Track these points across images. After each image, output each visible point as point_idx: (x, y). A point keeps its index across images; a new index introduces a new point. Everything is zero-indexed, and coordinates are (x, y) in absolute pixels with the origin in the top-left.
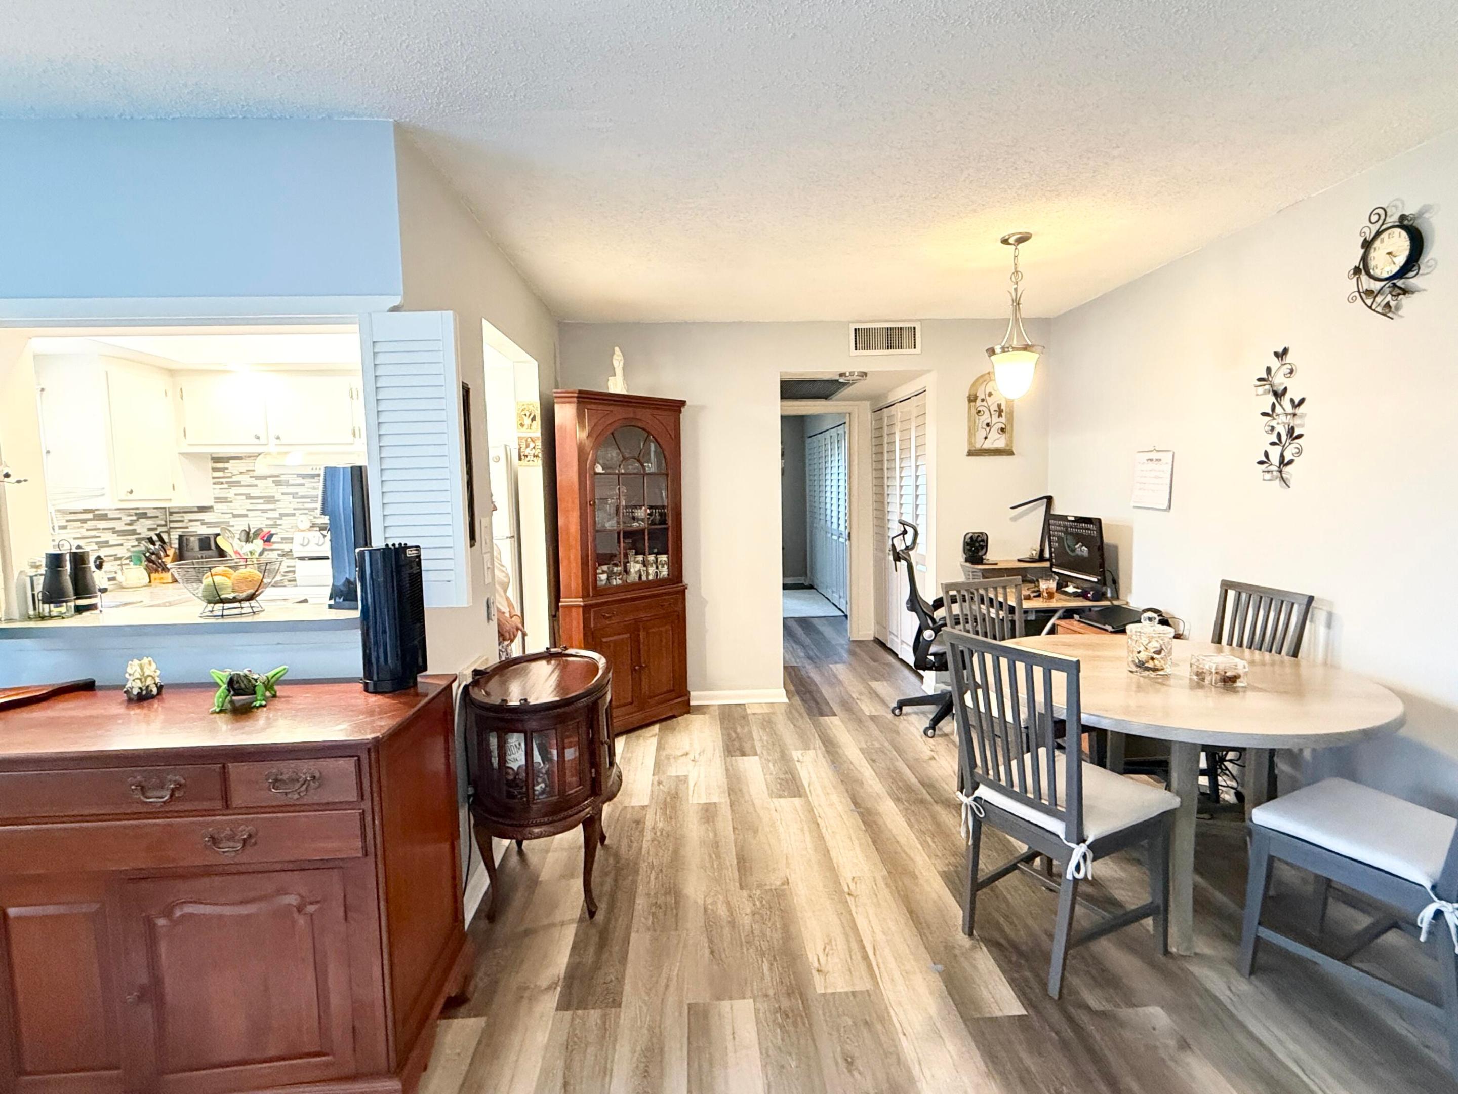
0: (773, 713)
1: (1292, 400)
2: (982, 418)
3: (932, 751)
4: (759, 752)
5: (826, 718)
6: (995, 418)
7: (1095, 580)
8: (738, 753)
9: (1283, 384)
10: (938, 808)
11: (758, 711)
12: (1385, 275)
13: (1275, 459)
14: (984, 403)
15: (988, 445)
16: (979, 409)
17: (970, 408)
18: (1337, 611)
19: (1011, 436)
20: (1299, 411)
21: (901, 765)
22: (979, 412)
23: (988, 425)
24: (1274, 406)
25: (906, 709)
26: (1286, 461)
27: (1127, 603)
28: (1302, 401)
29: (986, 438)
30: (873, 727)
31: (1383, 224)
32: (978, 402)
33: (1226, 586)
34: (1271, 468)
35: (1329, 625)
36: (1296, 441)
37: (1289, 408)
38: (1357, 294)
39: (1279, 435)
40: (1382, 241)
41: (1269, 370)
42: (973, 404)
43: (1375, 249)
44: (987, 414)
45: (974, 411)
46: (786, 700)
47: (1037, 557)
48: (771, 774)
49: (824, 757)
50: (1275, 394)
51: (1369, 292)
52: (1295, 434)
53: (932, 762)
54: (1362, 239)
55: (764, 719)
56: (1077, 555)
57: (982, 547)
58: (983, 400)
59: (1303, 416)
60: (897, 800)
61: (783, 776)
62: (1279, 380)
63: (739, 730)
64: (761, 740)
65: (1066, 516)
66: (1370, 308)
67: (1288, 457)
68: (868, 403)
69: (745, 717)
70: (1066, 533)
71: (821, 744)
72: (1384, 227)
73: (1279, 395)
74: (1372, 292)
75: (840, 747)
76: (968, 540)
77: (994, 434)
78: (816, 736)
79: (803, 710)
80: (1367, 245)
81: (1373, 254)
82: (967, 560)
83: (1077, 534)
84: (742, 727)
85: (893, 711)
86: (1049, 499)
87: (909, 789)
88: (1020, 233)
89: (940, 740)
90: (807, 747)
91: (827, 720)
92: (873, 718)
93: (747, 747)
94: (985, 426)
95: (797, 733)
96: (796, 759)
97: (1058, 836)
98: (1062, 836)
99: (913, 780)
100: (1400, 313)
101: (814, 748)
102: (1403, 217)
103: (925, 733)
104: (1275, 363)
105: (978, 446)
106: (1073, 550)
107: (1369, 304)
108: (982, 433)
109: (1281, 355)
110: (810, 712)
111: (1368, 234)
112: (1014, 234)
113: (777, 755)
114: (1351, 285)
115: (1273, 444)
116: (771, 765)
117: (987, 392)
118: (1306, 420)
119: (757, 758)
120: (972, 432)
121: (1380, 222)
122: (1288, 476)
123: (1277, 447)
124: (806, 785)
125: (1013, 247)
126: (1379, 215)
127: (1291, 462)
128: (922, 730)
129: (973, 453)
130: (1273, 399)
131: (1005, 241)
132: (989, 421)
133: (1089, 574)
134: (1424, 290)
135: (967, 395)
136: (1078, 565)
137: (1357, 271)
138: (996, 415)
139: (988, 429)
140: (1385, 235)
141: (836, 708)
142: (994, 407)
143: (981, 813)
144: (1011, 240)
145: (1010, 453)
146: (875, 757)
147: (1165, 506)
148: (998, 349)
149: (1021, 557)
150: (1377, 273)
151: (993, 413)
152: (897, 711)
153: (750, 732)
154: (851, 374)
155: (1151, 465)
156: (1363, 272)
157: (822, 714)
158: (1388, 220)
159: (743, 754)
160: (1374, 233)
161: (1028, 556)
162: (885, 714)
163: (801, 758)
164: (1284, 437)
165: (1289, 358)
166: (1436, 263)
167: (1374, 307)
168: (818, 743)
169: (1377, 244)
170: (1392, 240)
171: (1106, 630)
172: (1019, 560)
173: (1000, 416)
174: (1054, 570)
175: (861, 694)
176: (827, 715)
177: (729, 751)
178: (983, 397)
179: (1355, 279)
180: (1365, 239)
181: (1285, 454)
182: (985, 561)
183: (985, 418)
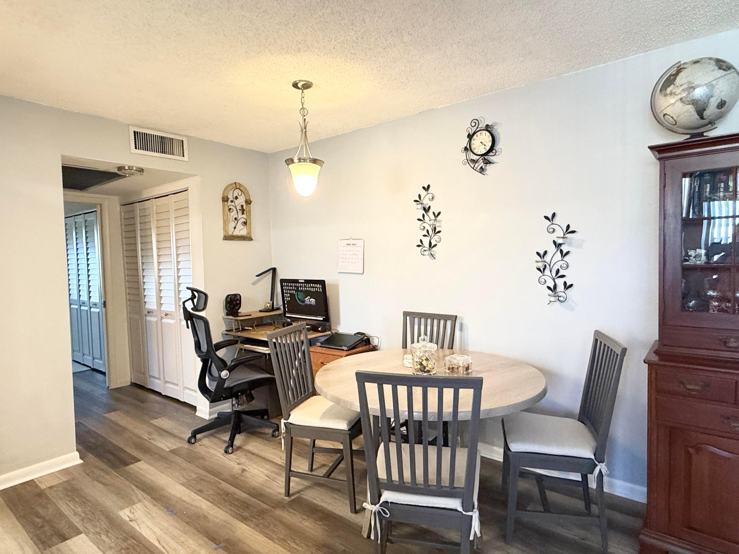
0: (74, 479)
1: (434, 213)
2: (232, 214)
3: (239, 464)
4: (81, 529)
5: (132, 466)
6: (240, 216)
7: (322, 319)
8: (55, 540)
9: (427, 204)
10: (279, 512)
11: (55, 482)
12: (479, 153)
13: (426, 244)
14: (233, 204)
15: (236, 233)
16: (230, 207)
17: (224, 206)
18: (465, 322)
19: (250, 229)
20: (439, 218)
21: (224, 485)
22: (230, 209)
23: (236, 219)
24: (423, 216)
25: (198, 436)
26: (432, 245)
27: (338, 331)
28: (439, 213)
29: (235, 228)
30: (179, 460)
31: (477, 128)
32: (229, 203)
33: (406, 314)
34: (425, 249)
35: (461, 330)
36: (437, 234)
37: (433, 217)
38: (466, 161)
39: (428, 231)
40: (477, 136)
41: (420, 196)
42: (226, 203)
43: (474, 140)
44: (235, 211)
45: (227, 209)
46: (82, 461)
47: (271, 308)
48: (110, 548)
49: (155, 505)
50: (424, 209)
51: (473, 161)
52: (437, 231)
53: (246, 473)
54: (468, 134)
55: (66, 490)
56: (307, 305)
57: (237, 304)
58: (232, 201)
59: (440, 221)
60: (244, 519)
61: (124, 545)
62: (426, 202)
63: (41, 511)
64: (75, 514)
65: (298, 280)
66: (473, 168)
67: (433, 243)
68: (116, 198)
69: (41, 494)
70: (297, 291)
71: (143, 493)
72: (478, 129)
73: (427, 210)
74: (474, 160)
75: (163, 490)
76: (229, 300)
77: (240, 226)
78: (134, 487)
79: (104, 466)
80: (470, 137)
81: (473, 142)
82: (227, 315)
83: (306, 291)
84: (44, 507)
85: (189, 442)
86: (274, 270)
87: (246, 506)
88: (308, 81)
89: (239, 453)
90: (131, 503)
91: (134, 467)
92: (173, 452)
93: (62, 526)
94: (234, 220)
95: (112, 492)
96: (128, 519)
97: (456, 510)
98: (460, 509)
99: (244, 495)
100: (486, 172)
101: (140, 501)
102: (487, 126)
103: (226, 452)
104: (423, 193)
105: (230, 233)
106: (303, 302)
107: (473, 167)
108: (232, 224)
109: (427, 189)
110: (114, 466)
111: (470, 132)
112: (303, 81)
113: (104, 524)
114: (463, 156)
115: (425, 236)
116: (104, 537)
117: (234, 196)
118: (442, 224)
119: (83, 535)
120: (226, 223)
121: (477, 126)
122: (434, 253)
123: (427, 237)
124: (157, 544)
125: (301, 91)
126: (475, 123)
127: (435, 245)
128: (223, 452)
129: (227, 238)
130: (423, 212)
131: (295, 85)
132: (236, 216)
133: (316, 316)
134: (497, 163)
135: (222, 196)
136: (309, 310)
137: (466, 149)
138: (240, 213)
139: (236, 222)
140: (478, 133)
141: (135, 453)
142: (239, 207)
143: (387, 514)
144: (300, 85)
145: (251, 239)
146: (199, 487)
147: (362, 272)
148: (296, 160)
149: (260, 309)
150: (475, 151)
151: (238, 211)
152: (193, 441)
153: (58, 509)
154: (130, 168)
155: (349, 248)
156: (469, 150)
157: (126, 464)
158: (479, 127)
159: (64, 538)
160: (473, 132)
161: (263, 308)
162: (183, 445)
163: (131, 516)
164: (430, 232)
165: (430, 190)
166: (502, 151)
167: (475, 168)
168: (140, 494)
169: (475, 137)
170: (482, 137)
171: (343, 350)
172: (260, 311)
173: (243, 213)
174: (287, 315)
175: (150, 433)
176: (132, 463)
177: (43, 543)
178: (232, 199)
179: (465, 153)
180: (469, 134)
181: (432, 241)
182: (239, 314)
183: (234, 214)
